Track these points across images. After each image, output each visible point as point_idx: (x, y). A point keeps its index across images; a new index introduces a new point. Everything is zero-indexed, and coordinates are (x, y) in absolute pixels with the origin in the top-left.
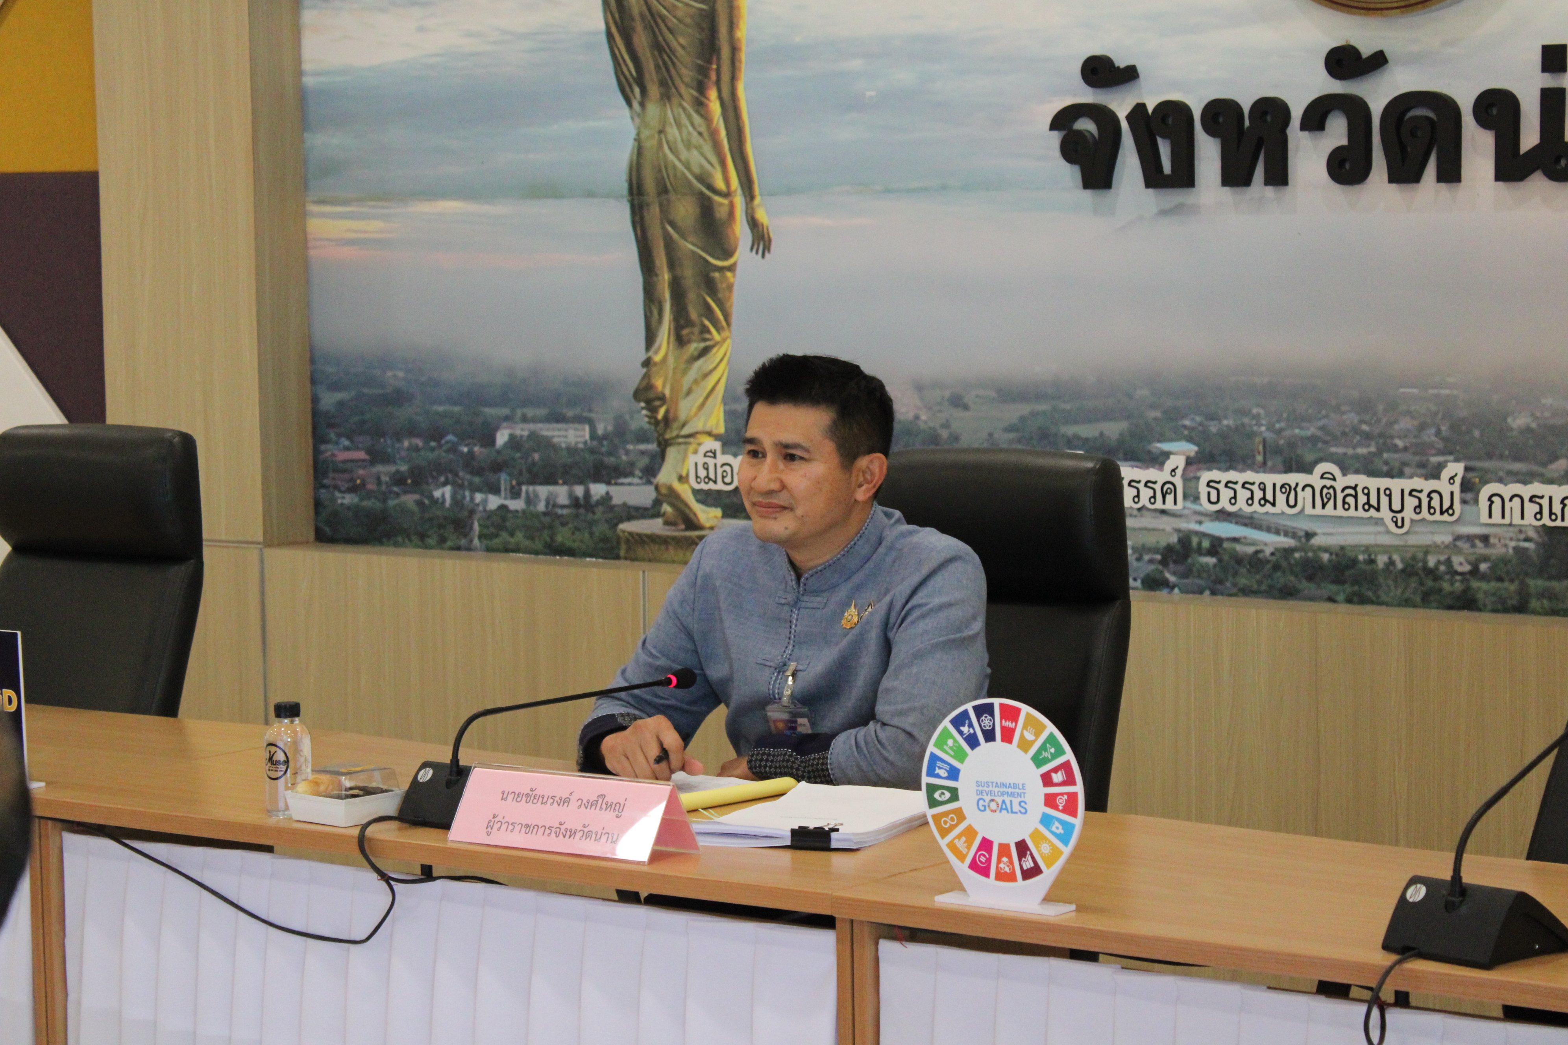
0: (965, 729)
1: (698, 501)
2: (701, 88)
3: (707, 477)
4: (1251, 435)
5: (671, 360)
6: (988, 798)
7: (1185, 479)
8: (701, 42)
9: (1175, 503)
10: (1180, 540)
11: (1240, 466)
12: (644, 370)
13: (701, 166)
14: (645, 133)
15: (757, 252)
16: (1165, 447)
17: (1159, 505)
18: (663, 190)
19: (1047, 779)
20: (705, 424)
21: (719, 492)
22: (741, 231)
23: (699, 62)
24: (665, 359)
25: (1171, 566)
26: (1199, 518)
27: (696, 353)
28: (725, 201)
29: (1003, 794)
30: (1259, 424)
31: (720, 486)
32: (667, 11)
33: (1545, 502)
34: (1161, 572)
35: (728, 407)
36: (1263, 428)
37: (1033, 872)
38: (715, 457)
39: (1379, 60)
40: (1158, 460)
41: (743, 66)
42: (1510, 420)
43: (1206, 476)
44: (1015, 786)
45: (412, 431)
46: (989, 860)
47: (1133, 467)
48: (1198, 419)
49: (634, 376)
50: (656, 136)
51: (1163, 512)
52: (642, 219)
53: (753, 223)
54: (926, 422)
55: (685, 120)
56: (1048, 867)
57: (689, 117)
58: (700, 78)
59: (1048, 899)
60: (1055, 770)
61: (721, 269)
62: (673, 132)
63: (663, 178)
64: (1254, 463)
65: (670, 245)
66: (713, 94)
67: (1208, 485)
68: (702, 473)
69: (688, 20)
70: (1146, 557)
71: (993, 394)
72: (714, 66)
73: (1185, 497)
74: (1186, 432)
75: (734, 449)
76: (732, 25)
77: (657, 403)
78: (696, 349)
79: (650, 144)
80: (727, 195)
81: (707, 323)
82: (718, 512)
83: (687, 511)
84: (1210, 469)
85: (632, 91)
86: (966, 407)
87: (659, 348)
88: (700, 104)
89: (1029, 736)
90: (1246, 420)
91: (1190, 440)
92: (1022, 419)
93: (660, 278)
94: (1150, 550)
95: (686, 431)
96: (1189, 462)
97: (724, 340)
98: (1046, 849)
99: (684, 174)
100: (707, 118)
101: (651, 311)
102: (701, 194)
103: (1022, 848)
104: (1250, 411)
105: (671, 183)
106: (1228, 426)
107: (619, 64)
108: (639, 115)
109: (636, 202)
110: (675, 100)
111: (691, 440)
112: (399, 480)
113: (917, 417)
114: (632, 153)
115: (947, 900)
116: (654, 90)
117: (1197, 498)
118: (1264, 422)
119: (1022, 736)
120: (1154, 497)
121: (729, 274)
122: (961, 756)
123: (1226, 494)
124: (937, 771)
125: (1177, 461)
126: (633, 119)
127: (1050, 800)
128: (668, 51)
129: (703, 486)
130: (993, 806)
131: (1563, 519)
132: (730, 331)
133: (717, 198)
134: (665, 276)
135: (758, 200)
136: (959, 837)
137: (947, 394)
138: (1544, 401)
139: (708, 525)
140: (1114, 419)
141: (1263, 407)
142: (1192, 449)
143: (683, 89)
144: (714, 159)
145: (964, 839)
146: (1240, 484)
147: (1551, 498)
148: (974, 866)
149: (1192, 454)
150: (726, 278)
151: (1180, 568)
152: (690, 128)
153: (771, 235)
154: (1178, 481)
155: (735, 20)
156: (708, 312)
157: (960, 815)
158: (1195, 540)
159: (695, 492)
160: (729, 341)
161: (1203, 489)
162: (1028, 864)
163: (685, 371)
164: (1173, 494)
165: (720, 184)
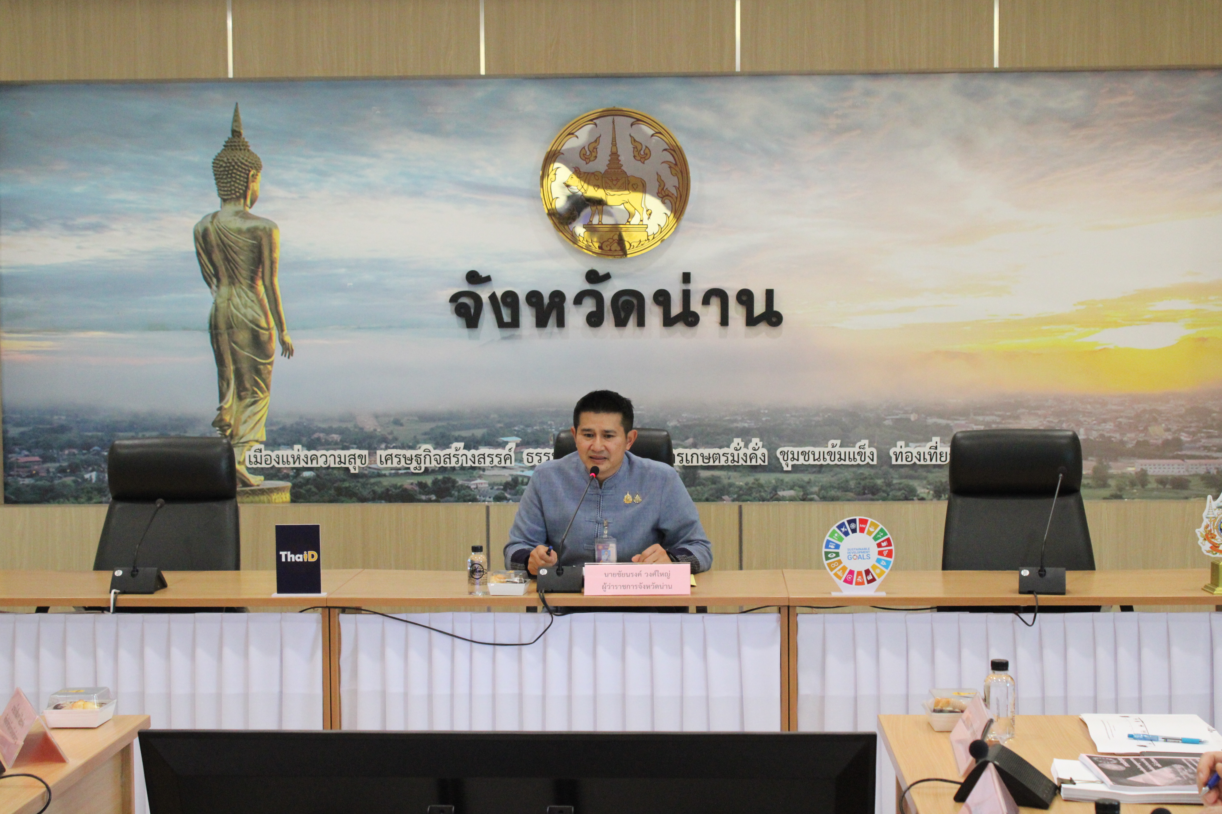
0: (843, 529)
1: (250, 473)
2: (253, 279)
3: (256, 461)
4: (548, 433)
5: (235, 407)
6: (852, 555)
7: (515, 453)
8: (253, 259)
9: (511, 463)
10: (513, 479)
11: (542, 446)
12: (219, 412)
13: (253, 316)
14: (218, 301)
15: (285, 356)
16: (505, 439)
17: (503, 464)
18: (230, 327)
19: (879, 545)
20: (254, 436)
21: (262, 468)
22: (276, 346)
23: (252, 268)
24: (231, 406)
25: (508, 490)
26: (522, 469)
27: (249, 404)
28: (267, 333)
29: (859, 552)
30: (551, 428)
31: (264, 465)
32: (233, 243)
33: (684, 456)
34: (504, 494)
35: (267, 429)
36: (553, 430)
37: (874, 580)
38: (261, 452)
39: (607, 277)
40: (503, 445)
41: (277, 271)
42: (668, 423)
43: (526, 451)
44: (865, 549)
45: (70, 445)
46: (852, 578)
47: (490, 448)
48: (522, 427)
49: (214, 414)
50: (226, 302)
51: (504, 467)
52: (217, 341)
53: (283, 343)
54: (380, 432)
55: (243, 295)
56: (879, 578)
57: (246, 293)
58: (252, 275)
59: (878, 590)
60: (883, 541)
61: (264, 364)
62: (236, 300)
63: (230, 321)
64: (549, 445)
65: (234, 353)
66: (260, 283)
67: (527, 455)
68: (253, 460)
69: (245, 248)
70: (496, 488)
71: (416, 418)
72: (261, 270)
73: (516, 460)
74: (516, 433)
75: (271, 448)
76: (271, 251)
77: (226, 428)
78: (249, 402)
79: (223, 305)
80: (268, 329)
81: (256, 389)
82: (262, 478)
83: (243, 478)
84: (527, 448)
85: (212, 280)
86: (402, 425)
87: (228, 401)
88: (252, 287)
89: (872, 530)
90: (545, 427)
91: (517, 436)
92: (432, 429)
93: (229, 369)
94: (497, 484)
95: (242, 440)
96: (517, 445)
97: (265, 397)
98: (878, 571)
99: (243, 320)
100: (257, 294)
101: (223, 385)
102: (253, 330)
103: (868, 572)
104: (547, 423)
105: (235, 324)
106: (536, 430)
107: (204, 268)
108: (216, 292)
109: (214, 332)
110: (237, 285)
111: (246, 444)
112: (62, 470)
113: (375, 430)
114: (212, 308)
115: (835, 594)
116: (225, 280)
117: (521, 461)
118: (554, 427)
119: (869, 530)
120: (501, 461)
121: (269, 366)
122: (841, 540)
123: (536, 458)
124: (830, 546)
125: (512, 445)
126: (212, 293)
127: (881, 553)
128: (233, 261)
129: (254, 466)
130: (855, 557)
131: (692, 463)
132: (269, 392)
133: (261, 331)
134: (231, 368)
135: (285, 332)
136: (839, 570)
137: (392, 419)
138: (683, 415)
139: (256, 484)
140: (479, 428)
141: (553, 421)
142: (519, 440)
143: (242, 280)
144: (261, 313)
145: (841, 571)
146: (535, 454)
147: (687, 454)
148: (846, 581)
149: (519, 442)
150: (267, 368)
151: (513, 492)
152: (247, 298)
153: (293, 348)
154: (512, 454)
155: (273, 249)
156: (257, 384)
157: (840, 562)
158: (520, 479)
159: (248, 469)
160: (268, 398)
161: (525, 457)
162: (870, 578)
163: (243, 412)
164: (510, 460)
165: (263, 324)
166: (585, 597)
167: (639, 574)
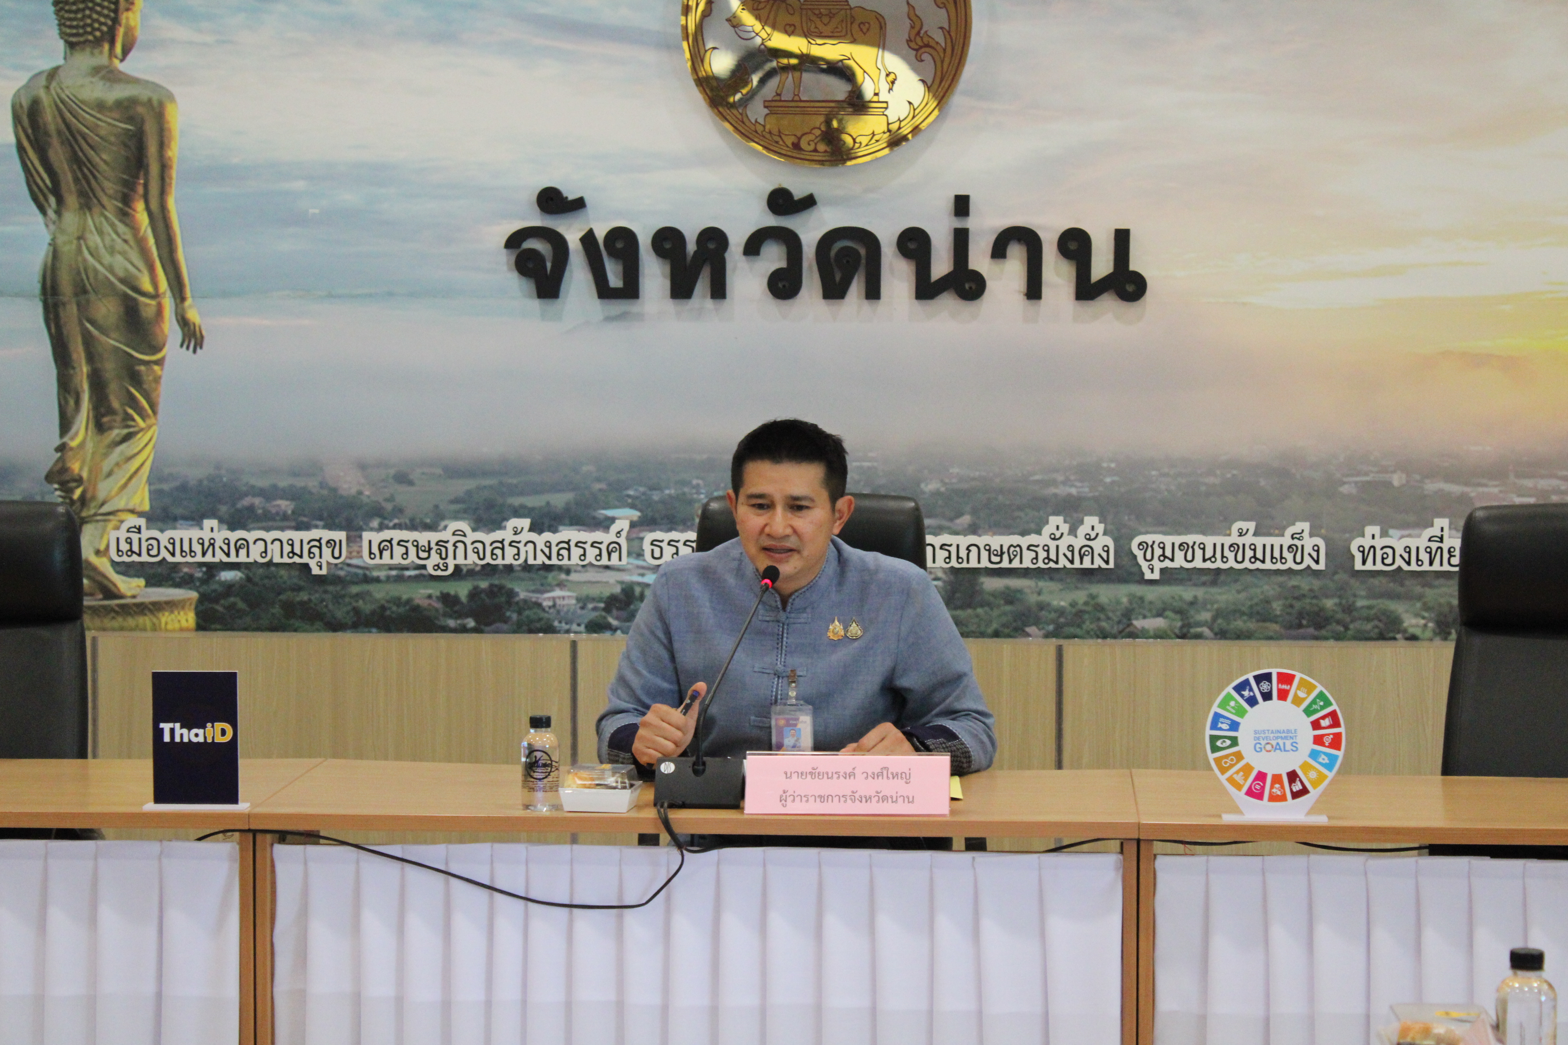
0: (1246, 693)
1: (118, 573)
2: (127, 200)
3: (131, 550)
4: (691, 502)
5: (90, 446)
6: (1263, 742)
7: (629, 539)
8: (127, 159)
9: (620, 559)
10: (623, 590)
11: (681, 527)
12: (59, 454)
13: (126, 270)
14: (60, 240)
15: (188, 348)
16: (610, 513)
17: (605, 561)
18: (81, 290)
19: (1316, 725)
20: (127, 504)
21: (142, 564)
22: (170, 329)
23: (125, 177)
24: (82, 445)
25: (615, 612)
26: (641, 571)
27: (118, 439)
28: (153, 303)
29: (1277, 738)
30: (698, 493)
31: (145, 558)
32: (88, 128)
33: (953, 549)
34: (605, 618)
35: (153, 488)
36: (702, 496)
37: (1304, 791)
38: (139, 532)
39: (809, 202)
40: (605, 524)
41: (174, 182)
42: (923, 486)
43: (649, 537)
44: (1289, 731)
46: (1263, 788)
47: (579, 531)
48: (642, 489)
49: (49, 459)
50: (75, 242)
51: (607, 567)
52: (57, 317)
53: (184, 322)
54: (369, 497)
55: (107, 229)
56: (1314, 788)
57: (112, 225)
58: (126, 190)
59: (1311, 811)
60: (1323, 718)
61: (147, 363)
62: (94, 239)
63: (82, 280)
64: (688, 524)
65: (88, 341)
66: (140, 206)
67: (652, 544)
68: (124, 547)
69: (113, 139)
70: (590, 606)
71: (439, 471)
72: (142, 181)
73: (629, 554)
74: (630, 501)
75: (160, 524)
76: (162, 145)
77: (74, 484)
78: (118, 435)
79: (67, 249)
80: (156, 296)
81: (130, 411)
82: (142, 582)
83: (106, 582)
84: (651, 531)
85: (47, 200)
86: (411, 483)
87: (76, 434)
88: (125, 215)
89: (1301, 694)
90: (686, 490)
91: (633, 506)
92: (469, 493)
93: (78, 370)
94: (593, 600)
95: (105, 509)
96: (633, 525)
97: (149, 427)
98: (1313, 775)
99: (107, 278)
100: (134, 228)
101: (67, 402)
102: (126, 296)
103: (1293, 776)
104: (690, 483)
105: (90, 284)
106: (670, 496)
107: (32, 176)
108: (54, 223)
109: (50, 301)
110: (96, 210)
111: (111, 517)
113: (360, 493)
114: (47, 256)
115: (1229, 819)
116: (72, 200)
117: (640, 555)
118: (703, 491)
119: (1296, 695)
120: (600, 555)
121: (156, 368)
122: (1241, 713)
123: (669, 551)
124: (1220, 725)
125: (622, 525)
126: (47, 226)
127: (1318, 740)
128: (87, 165)
129: (125, 559)
130: (1269, 747)
131: (968, 562)
132: (156, 419)
133: (142, 299)
135: (188, 303)
136: (1237, 772)
137: (392, 472)
138: (951, 471)
139: (129, 594)
140: (559, 491)
141: (702, 479)
142: (635, 514)
143: (105, 200)
144: (141, 264)
145: (1241, 773)
146: (666, 542)
147: (958, 546)
148: (1250, 793)
149: (635, 519)
150: (154, 371)
151: (624, 614)
152: (114, 236)
153: (204, 333)
154: (623, 541)
155: (166, 141)
156: (133, 402)
157: (1239, 756)
158: (638, 590)
159: (114, 564)
160: (154, 428)
161: (647, 547)
162: (1297, 787)
163: (106, 455)
164: (618, 553)
165: (147, 286)
166: (746, 817)
167: (852, 775)
